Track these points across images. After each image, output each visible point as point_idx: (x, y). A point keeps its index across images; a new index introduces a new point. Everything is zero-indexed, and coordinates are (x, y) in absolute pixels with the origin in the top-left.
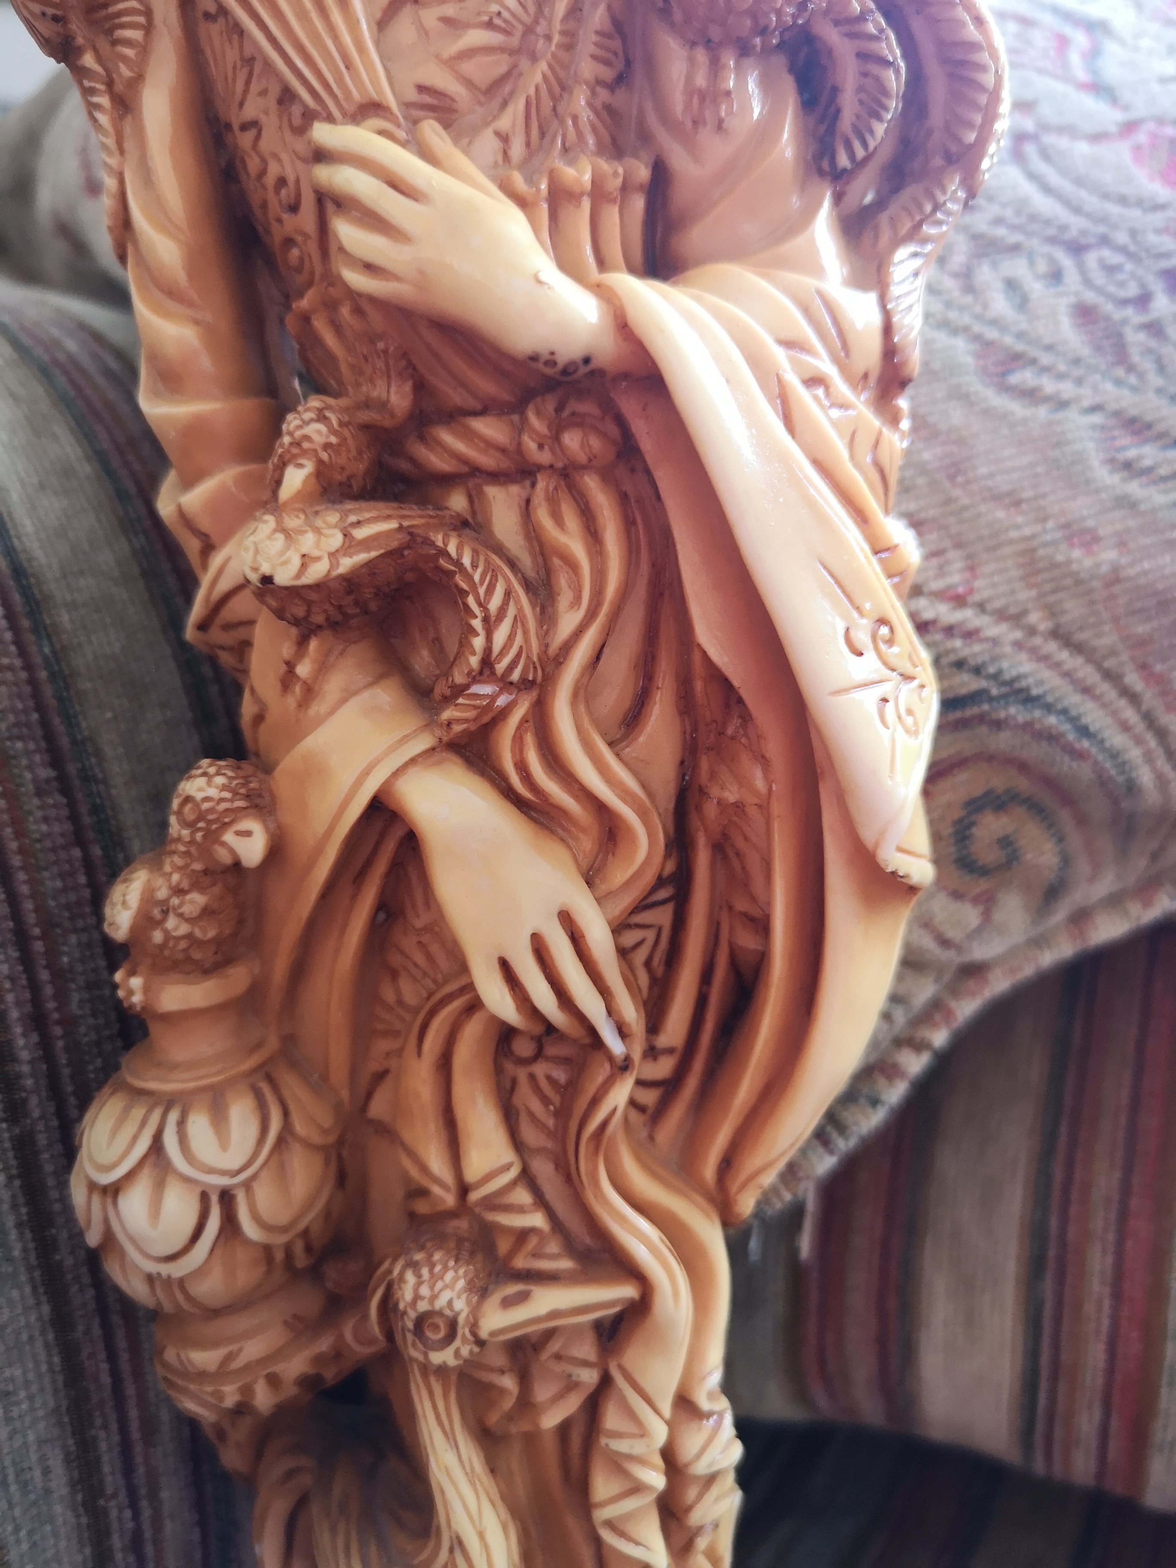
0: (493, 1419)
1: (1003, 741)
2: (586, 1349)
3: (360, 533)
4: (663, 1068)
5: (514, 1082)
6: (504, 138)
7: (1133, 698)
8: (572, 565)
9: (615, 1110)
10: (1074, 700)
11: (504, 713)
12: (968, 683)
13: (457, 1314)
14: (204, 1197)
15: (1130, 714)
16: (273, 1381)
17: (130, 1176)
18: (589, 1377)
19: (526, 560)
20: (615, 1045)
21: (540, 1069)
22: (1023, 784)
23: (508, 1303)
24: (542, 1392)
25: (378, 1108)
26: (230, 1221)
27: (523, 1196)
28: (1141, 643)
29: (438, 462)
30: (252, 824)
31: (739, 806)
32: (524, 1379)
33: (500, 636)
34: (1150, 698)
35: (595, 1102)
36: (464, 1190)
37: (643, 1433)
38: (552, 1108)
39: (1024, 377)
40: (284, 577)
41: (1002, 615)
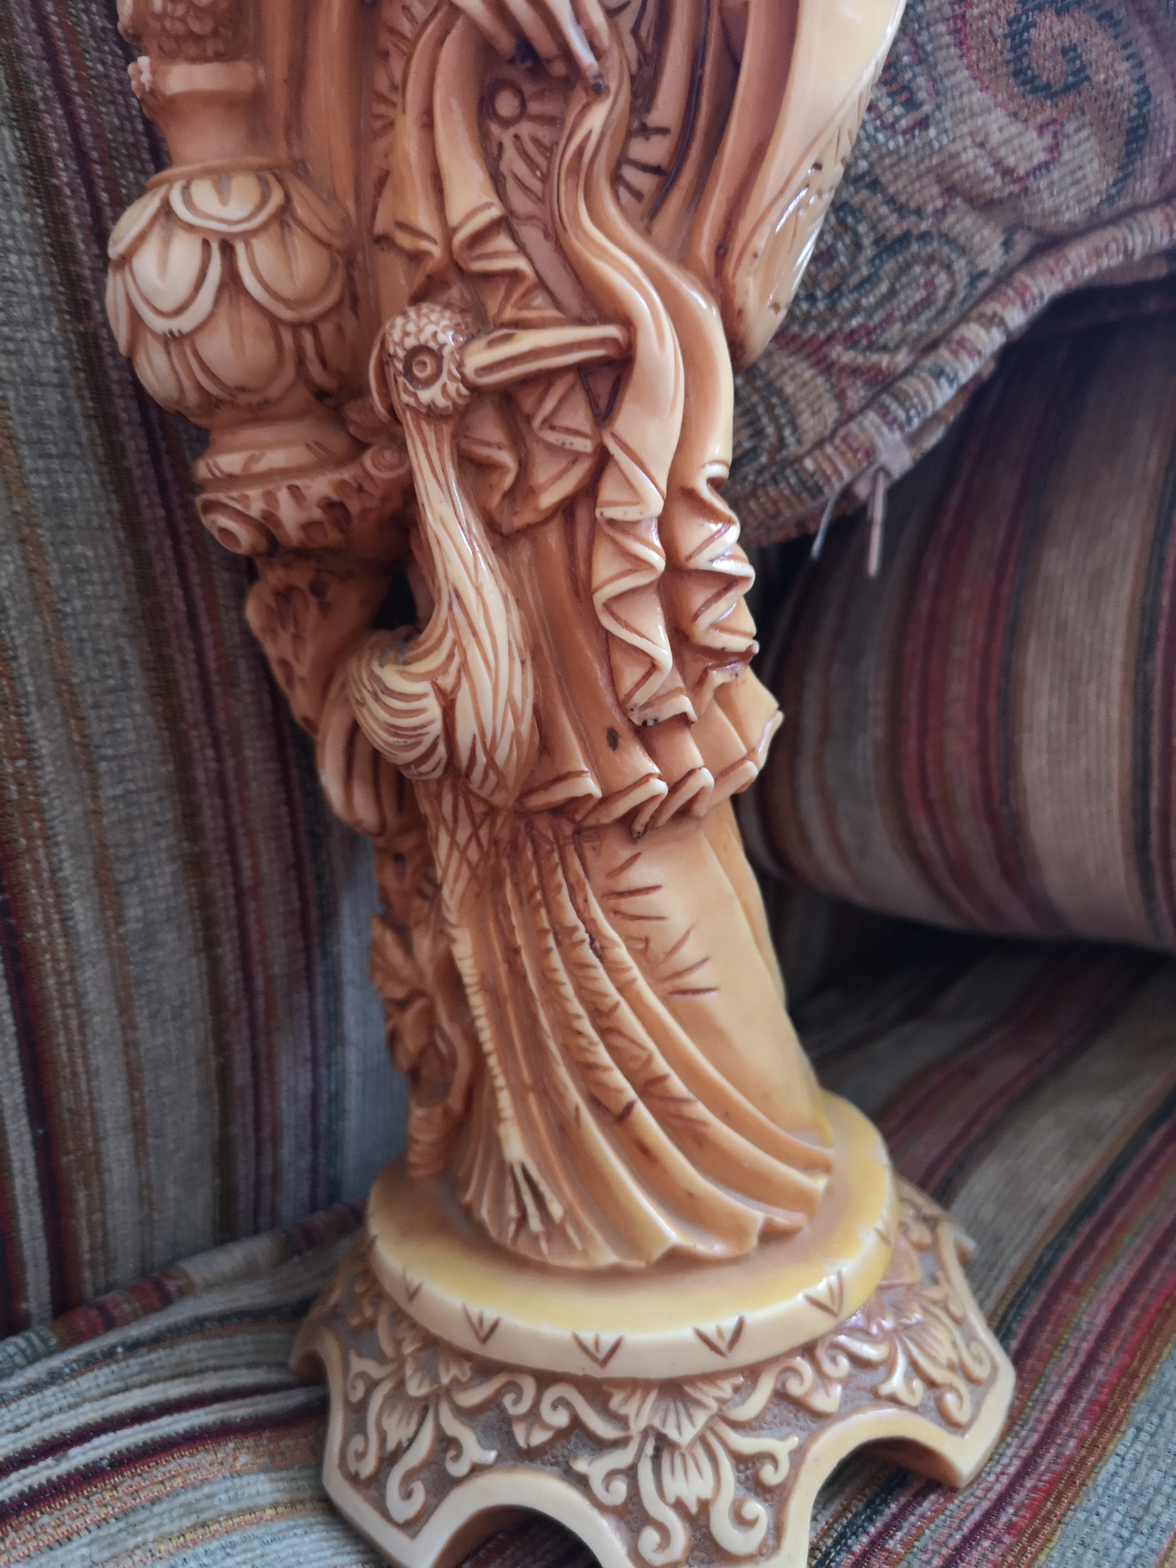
2: (580, 416)
4: (660, 151)
5: (500, 145)
9: (590, 133)
13: (442, 346)
14: (206, 244)
18: (585, 448)
21: (525, 129)
23: (493, 344)
24: (541, 476)
26: (231, 271)
27: (505, 240)
32: (521, 451)
35: (572, 133)
37: (639, 501)
38: (538, 173)
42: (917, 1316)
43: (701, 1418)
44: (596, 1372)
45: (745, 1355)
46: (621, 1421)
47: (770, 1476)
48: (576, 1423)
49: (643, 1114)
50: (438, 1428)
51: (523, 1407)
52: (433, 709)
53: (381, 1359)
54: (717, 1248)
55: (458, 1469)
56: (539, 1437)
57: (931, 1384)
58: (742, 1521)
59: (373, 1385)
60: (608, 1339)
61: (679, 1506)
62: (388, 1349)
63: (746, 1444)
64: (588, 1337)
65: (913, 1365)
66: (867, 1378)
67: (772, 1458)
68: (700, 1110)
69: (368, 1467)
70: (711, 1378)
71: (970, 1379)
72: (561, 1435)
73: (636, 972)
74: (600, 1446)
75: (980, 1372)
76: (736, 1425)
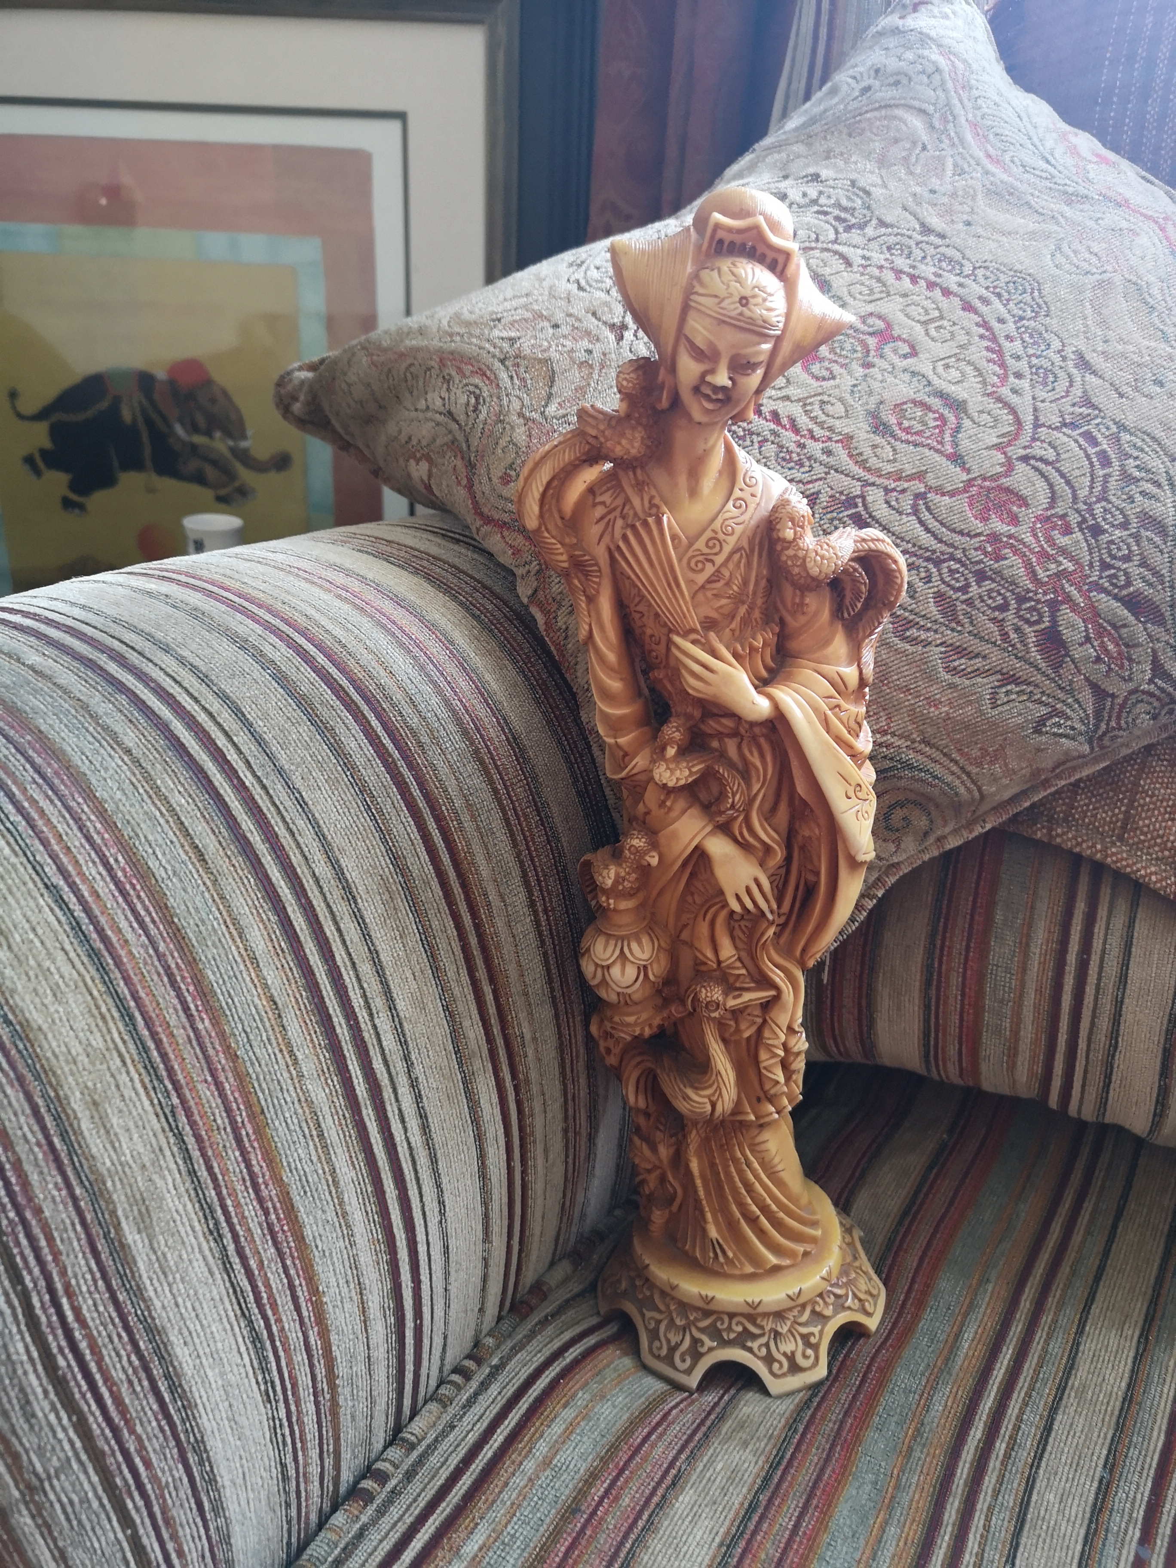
0: (727, 1035)
1: (903, 783)
2: (757, 1012)
3: (694, 770)
4: (782, 920)
5: (734, 927)
6: (733, 631)
7: (956, 762)
8: (757, 770)
9: (769, 936)
10: (931, 766)
11: (736, 818)
12: (888, 764)
13: (719, 1001)
15: (954, 768)
16: (650, 1026)
17: (614, 962)
18: (759, 1021)
19: (740, 765)
20: (770, 916)
21: (742, 923)
22: (912, 797)
23: (735, 998)
24: (743, 1026)
25: (685, 936)
26: (646, 975)
27: (738, 964)
28: (958, 741)
29: (709, 731)
30: (654, 854)
31: (810, 838)
32: (737, 1022)
33: (737, 798)
34: (962, 762)
35: (763, 934)
36: (719, 963)
37: (778, 1037)
38: (747, 936)
39: (913, 632)
40: (671, 784)
41: (901, 737)
42: (853, 1275)
43: (789, 1323)
44: (752, 1311)
45: (801, 1300)
46: (762, 1327)
47: (813, 1340)
48: (745, 1329)
49: (763, 1220)
50: (692, 1337)
51: (726, 1325)
52: (709, 1108)
53: (660, 1311)
54: (788, 1262)
55: (704, 1350)
56: (732, 1336)
57: (860, 1300)
58: (805, 1357)
59: (659, 1322)
60: (757, 1300)
61: (785, 1354)
62: (662, 1307)
63: (804, 1330)
64: (750, 1300)
65: (854, 1295)
66: (840, 1301)
67: (813, 1334)
68: (781, 1215)
69: (664, 1352)
70: (790, 1309)
71: (871, 1295)
72: (739, 1334)
73: (760, 1171)
74: (754, 1337)
75: (875, 1292)
76: (800, 1324)
